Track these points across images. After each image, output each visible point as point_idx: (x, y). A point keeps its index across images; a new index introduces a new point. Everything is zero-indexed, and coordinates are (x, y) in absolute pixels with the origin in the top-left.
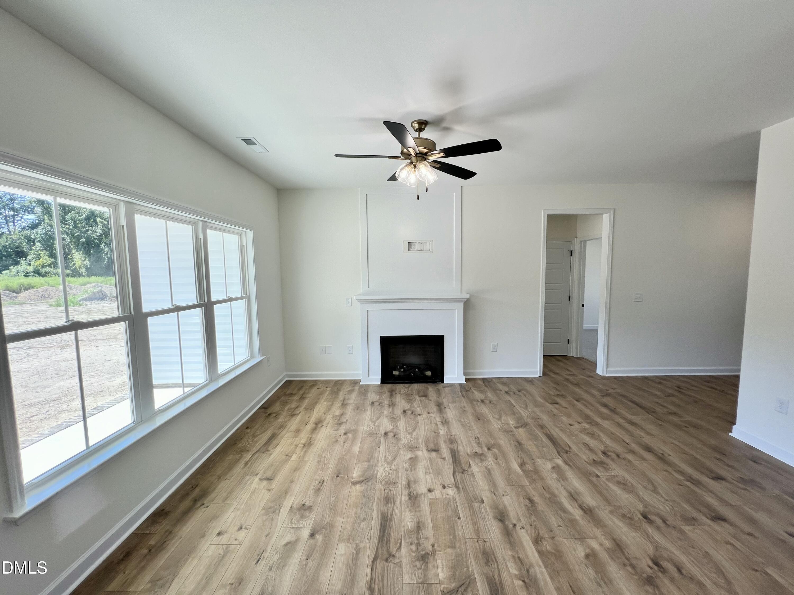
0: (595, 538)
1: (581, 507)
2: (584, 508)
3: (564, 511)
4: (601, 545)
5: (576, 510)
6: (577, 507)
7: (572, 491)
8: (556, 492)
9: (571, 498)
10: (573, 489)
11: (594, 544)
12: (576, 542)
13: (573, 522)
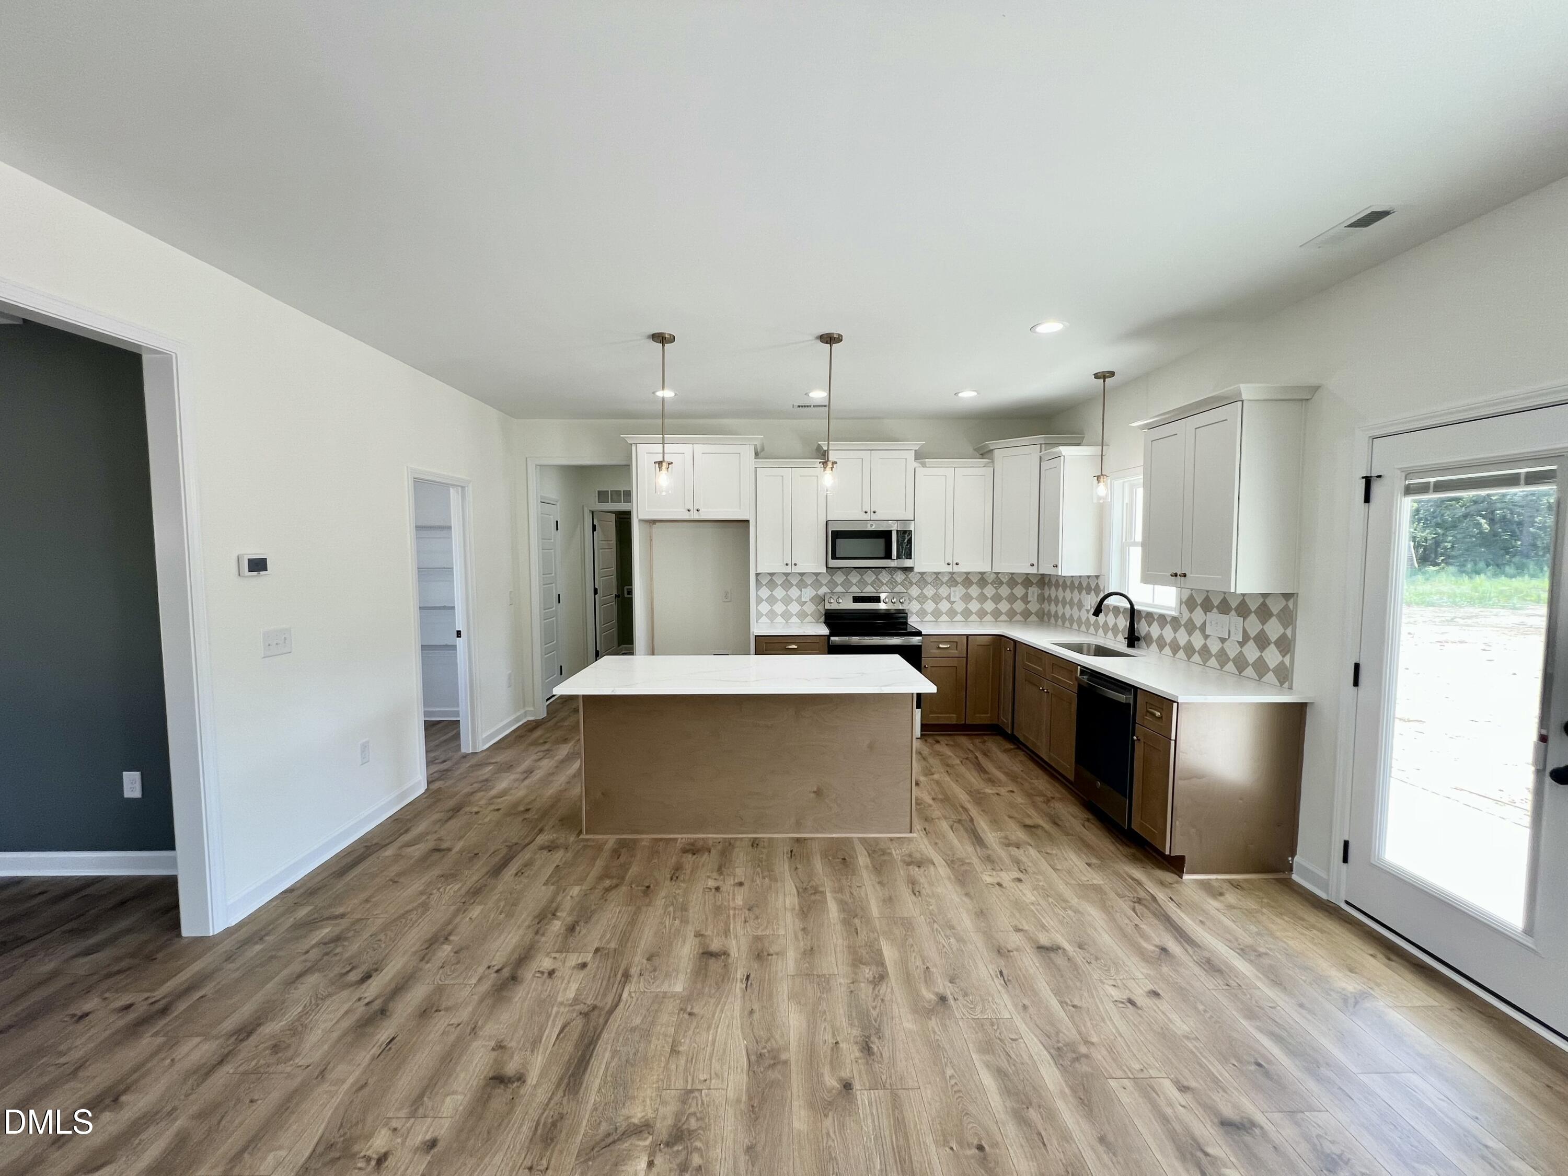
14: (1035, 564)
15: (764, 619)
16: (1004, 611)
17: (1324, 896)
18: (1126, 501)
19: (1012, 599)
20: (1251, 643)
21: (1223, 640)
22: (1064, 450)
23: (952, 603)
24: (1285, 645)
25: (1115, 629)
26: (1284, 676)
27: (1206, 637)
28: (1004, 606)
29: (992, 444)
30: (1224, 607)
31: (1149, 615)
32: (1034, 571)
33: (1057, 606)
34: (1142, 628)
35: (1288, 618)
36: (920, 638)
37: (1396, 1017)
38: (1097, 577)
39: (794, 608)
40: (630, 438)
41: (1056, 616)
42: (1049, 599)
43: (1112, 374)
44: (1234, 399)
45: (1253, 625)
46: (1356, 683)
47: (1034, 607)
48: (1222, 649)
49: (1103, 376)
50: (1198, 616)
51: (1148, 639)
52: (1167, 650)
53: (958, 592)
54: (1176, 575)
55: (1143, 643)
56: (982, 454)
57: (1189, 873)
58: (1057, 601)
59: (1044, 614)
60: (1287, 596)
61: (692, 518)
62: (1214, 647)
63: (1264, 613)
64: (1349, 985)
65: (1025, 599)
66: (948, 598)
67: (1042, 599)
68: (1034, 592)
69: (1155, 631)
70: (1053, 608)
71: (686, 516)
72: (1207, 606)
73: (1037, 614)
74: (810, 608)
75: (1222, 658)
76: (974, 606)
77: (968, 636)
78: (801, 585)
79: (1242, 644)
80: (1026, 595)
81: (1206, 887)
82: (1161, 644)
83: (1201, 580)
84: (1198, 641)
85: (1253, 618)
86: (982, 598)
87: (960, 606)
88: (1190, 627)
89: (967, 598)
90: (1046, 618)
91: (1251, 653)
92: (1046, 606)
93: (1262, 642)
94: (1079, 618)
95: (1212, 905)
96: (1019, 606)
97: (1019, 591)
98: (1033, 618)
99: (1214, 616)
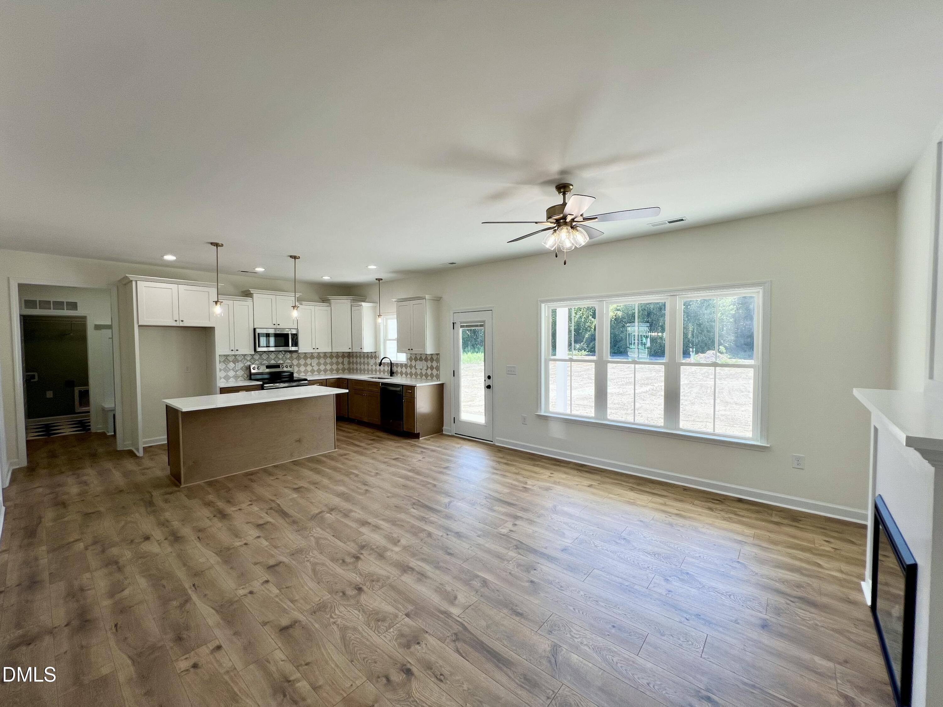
0: (397, 553)
1: (412, 569)
2: (410, 570)
3: (423, 560)
4: (392, 551)
5: (415, 564)
6: (415, 568)
7: (424, 580)
8: (437, 572)
9: (423, 573)
10: (426, 582)
11: (397, 549)
12: (407, 545)
13: (414, 555)
14: (351, 347)
15: (223, 380)
16: (335, 369)
17: (450, 434)
18: (385, 324)
19: (337, 363)
20: (429, 369)
21: (421, 369)
22: (363, 304)
23: (313, 367)
24: (438, 369)
25: (384, 370)
26: (438, 377)
27: (416, 369)
28: (335, 367)
29: (330, 297)
30: (421, 359)
31: (397, 365)
32: (350, 351)
33: (357, 365)
34: (395, 369)
35: (438, 361)
36: (307, 382)
37: (467, 447)
38: (375, 352)
39: (231, 373)
40: (131, 277)
41: (357, 369)
42: (353, 363)
43: (382, 279)
44: (424, 298)
45: (429, 364)
46: (454, 376)
47: (346, 366)
48: (421, 372)
49: (379, 280)
50: (413, 363)
51: (397, 372)
52: (404, 375)
53: (315, 362)
54: (409, 349)
55: (395, 374)
56: (323, 301)
57: (421, 437)
58: (357, 363)
59: (350, 369)
60: (438, 354)
61: (178, 325)
62: (419, 372)
63: (432, 360)
64: (459, 446)
65: (343, 363)
66: (311, 364)
67: (349, 363)
68: (346, 360)
69: (399, 369)
70: (355, 366)
71: (174, 324)
72: (416, 359)
73: (347, 369)
74: (240, 373)
75: (421, 375)
76: (322, 367)
77: (326, 379)
78: (235, 361)
79: (426, 370)
80: (343, 362)
81: (425, 439)
82: (402, 373)
83: (417, 351)
84: (414, 371)
85: (429, 362)
86: (325, 364)
87: (316, 368)
88: (411, 367)
89: (319, 364)
90: (351, 371)
91: (429, 372)
92: (351, 366)
93: (432, 368)
94: (368, 369)
95: (428, 442)
96: (340, 366)
97: (340, 360)
98: (346, 371)
99: (418, 362)
